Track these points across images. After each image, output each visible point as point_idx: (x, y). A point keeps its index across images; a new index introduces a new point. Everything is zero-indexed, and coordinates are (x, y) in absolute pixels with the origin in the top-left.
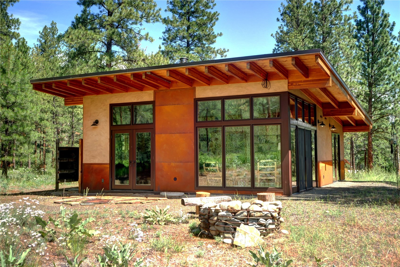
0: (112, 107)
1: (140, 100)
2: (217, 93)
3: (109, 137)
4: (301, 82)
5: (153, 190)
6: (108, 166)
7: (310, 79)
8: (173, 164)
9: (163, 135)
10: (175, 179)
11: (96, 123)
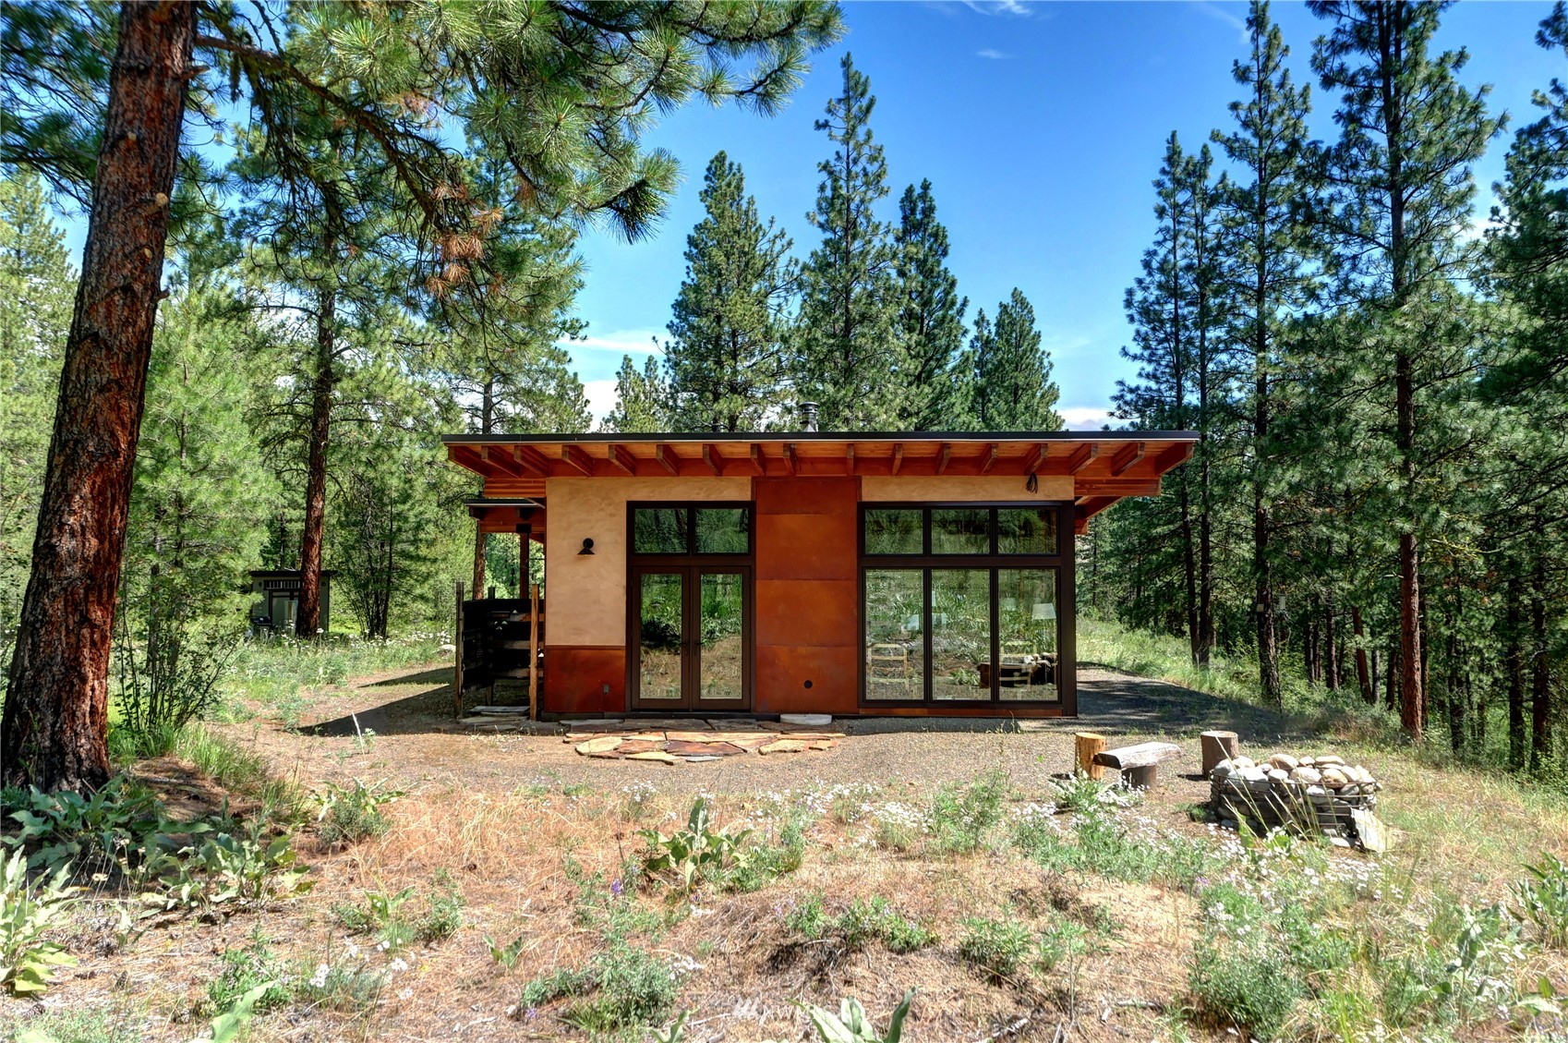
0: (632, 507)
1: (713, 498)
2: (914, 494)
3: (624, 582)
4: (1100, 482)
5: (749, 711)
6: (623, 653)
7: (1120, 477)
8: (802, 650)
9: (777, 583)
10: (808, 684)
11: (588, 547)
